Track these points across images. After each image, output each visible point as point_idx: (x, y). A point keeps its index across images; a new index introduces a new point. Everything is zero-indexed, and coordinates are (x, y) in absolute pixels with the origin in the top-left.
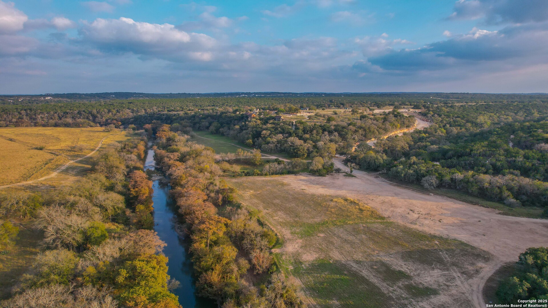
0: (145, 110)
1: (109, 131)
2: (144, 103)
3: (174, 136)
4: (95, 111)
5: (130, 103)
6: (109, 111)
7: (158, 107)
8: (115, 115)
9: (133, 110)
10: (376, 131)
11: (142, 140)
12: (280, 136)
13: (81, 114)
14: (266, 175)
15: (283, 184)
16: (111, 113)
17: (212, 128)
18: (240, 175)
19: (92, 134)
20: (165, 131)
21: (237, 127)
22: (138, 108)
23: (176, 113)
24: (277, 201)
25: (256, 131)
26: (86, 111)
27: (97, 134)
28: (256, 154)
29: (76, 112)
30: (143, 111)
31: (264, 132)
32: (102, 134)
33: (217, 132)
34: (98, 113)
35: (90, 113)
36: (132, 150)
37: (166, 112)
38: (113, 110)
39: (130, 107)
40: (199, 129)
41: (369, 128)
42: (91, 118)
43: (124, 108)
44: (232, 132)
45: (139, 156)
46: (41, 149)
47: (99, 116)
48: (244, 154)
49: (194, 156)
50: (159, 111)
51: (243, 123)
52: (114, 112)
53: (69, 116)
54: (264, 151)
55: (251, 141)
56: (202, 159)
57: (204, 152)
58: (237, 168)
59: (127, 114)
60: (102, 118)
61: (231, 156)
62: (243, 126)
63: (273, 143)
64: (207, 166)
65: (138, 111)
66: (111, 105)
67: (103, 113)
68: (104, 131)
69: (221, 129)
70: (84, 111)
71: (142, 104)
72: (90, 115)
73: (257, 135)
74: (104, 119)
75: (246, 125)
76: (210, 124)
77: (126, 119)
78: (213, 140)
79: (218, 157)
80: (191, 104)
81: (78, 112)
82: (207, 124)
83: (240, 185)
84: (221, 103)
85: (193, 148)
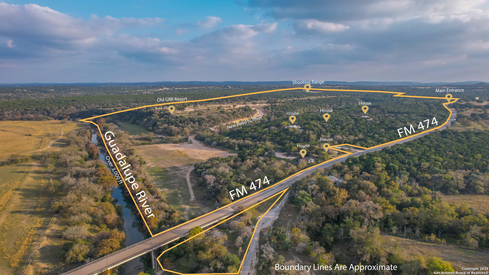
0: (86, 106)
1: (64, 123)
2: (84, 101)
3: (108, 126)
4: (48, 108)
5: (74, 100)
6: (59, 108)
7: (95, 104)
8: (64, 110)
9: (77, 106)
10: (221, 120)
11: (88, 129)
12: (166, 125)
13: (38, 110)
14: (152, 144)
15: (157, 147)
16: (61, 110)
17: (131, 120)
18: (140, 145)
19: (53, 125)
20: (102, 123)
21: (146, 120)
22: (81, 105)
23: (108, 109)
24: (152, 153)
25: (155, 122)
26: (42, 108)
27: (56, 125)
28: (151, 135)
29: (34, 109)
30: (85, 107)
31: (158, 123)
32: (60, 125)
33: (134, 123)
34: (51, 109)
35: (45, 109)
36: (84, 135)
37: (101, 109)
38: (62, 107)
39: (75, 104)
40: (124, 121)
41: (217, 119)
42: (46, 113)
43: (70, 105)
44: (142, 123)
45: (88, 138)
46: (30, 135)
47: (52, 111)
48: (144, 135)
49: (118, 136)
50: (96, 108)
51: (149, 117)
52: (63, 108)
53: (29, 112)
54: (156, 133)
55: (151, 128)
56: (122, 138)
57: (123, 135)
58: (139, 142)
59: (73, 109)
60: (54, 113)
61: (138, 136)
62: (149, 119)
63: (161, 129)
64: (124, 141)
65: (80, 108)
66: (59, 103)
67: (55, 109)
68: (60, 123)
69: (136, 121)
70: (40, 108)
71: (83, 102)
72: (45, 111)
73: (155, 124)
74: (56, 114)
75: (151, 119)
76: (131, 117)
77: (72, 114)
78: (132, 127)
79: (131, 137)
80: (120, 100)
81: (36, 109)
82: (129, 117)
83: (138, 149)
84: (142, 100)
85: (118, 133)
